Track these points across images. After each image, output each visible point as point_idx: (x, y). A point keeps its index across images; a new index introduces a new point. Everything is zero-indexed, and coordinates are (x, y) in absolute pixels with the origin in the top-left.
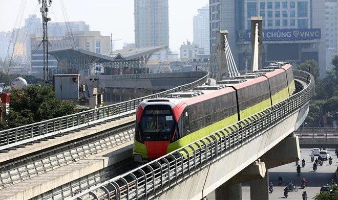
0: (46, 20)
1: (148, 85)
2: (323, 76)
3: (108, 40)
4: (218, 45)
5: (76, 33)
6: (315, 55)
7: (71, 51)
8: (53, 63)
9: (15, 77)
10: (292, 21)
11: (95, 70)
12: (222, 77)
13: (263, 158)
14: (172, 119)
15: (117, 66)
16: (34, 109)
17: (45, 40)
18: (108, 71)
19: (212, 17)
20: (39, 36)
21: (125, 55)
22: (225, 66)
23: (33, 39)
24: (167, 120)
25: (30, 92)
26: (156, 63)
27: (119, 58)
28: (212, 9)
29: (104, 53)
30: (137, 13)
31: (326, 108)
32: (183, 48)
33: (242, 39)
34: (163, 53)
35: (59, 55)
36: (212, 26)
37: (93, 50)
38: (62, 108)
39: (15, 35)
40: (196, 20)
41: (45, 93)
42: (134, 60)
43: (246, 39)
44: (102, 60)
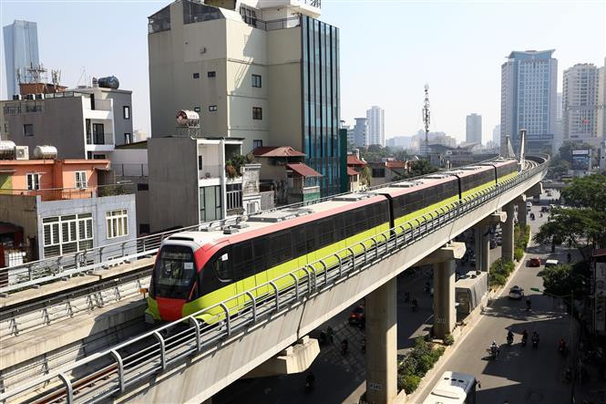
0: (427, 131)
1: (472, 159)
2: (554, 156)
3: (454, 140)
4: (505, 142)
5: (439, 137)
6: (550, 146)
7: (437, 145)
8: (430, 150)
9: (413, 156)
10: (540, 130)
11: (448, 153)
12: (507, 156)
13: (525, 193)
14: (192, 268)
15: (458, 151)
16: (421, 170)
17: (427, 140)
18: (454, 154)
19: (502, 130)
20: (424, 139)
21: (462, 147)
22: (508, 151)
23: (421, 140)
24: (185, 268)
25: (419, 162)
26: (474, 150)
27: (459, 148)
28: (502, 126)
29: (452, 146)
30: (467, 129)
31: (555, 171)
32: (488, 143)
33: (516, 140)
34: (479, 146)
35: (432, 146)
36: (502, 133)
37: (447, 144)
38: (433, 169)
39: (413, 138)
40: (494, 130)
41: (426, 163)
42: (465, 149)
43: (518, 138)
44: (451, 149)
